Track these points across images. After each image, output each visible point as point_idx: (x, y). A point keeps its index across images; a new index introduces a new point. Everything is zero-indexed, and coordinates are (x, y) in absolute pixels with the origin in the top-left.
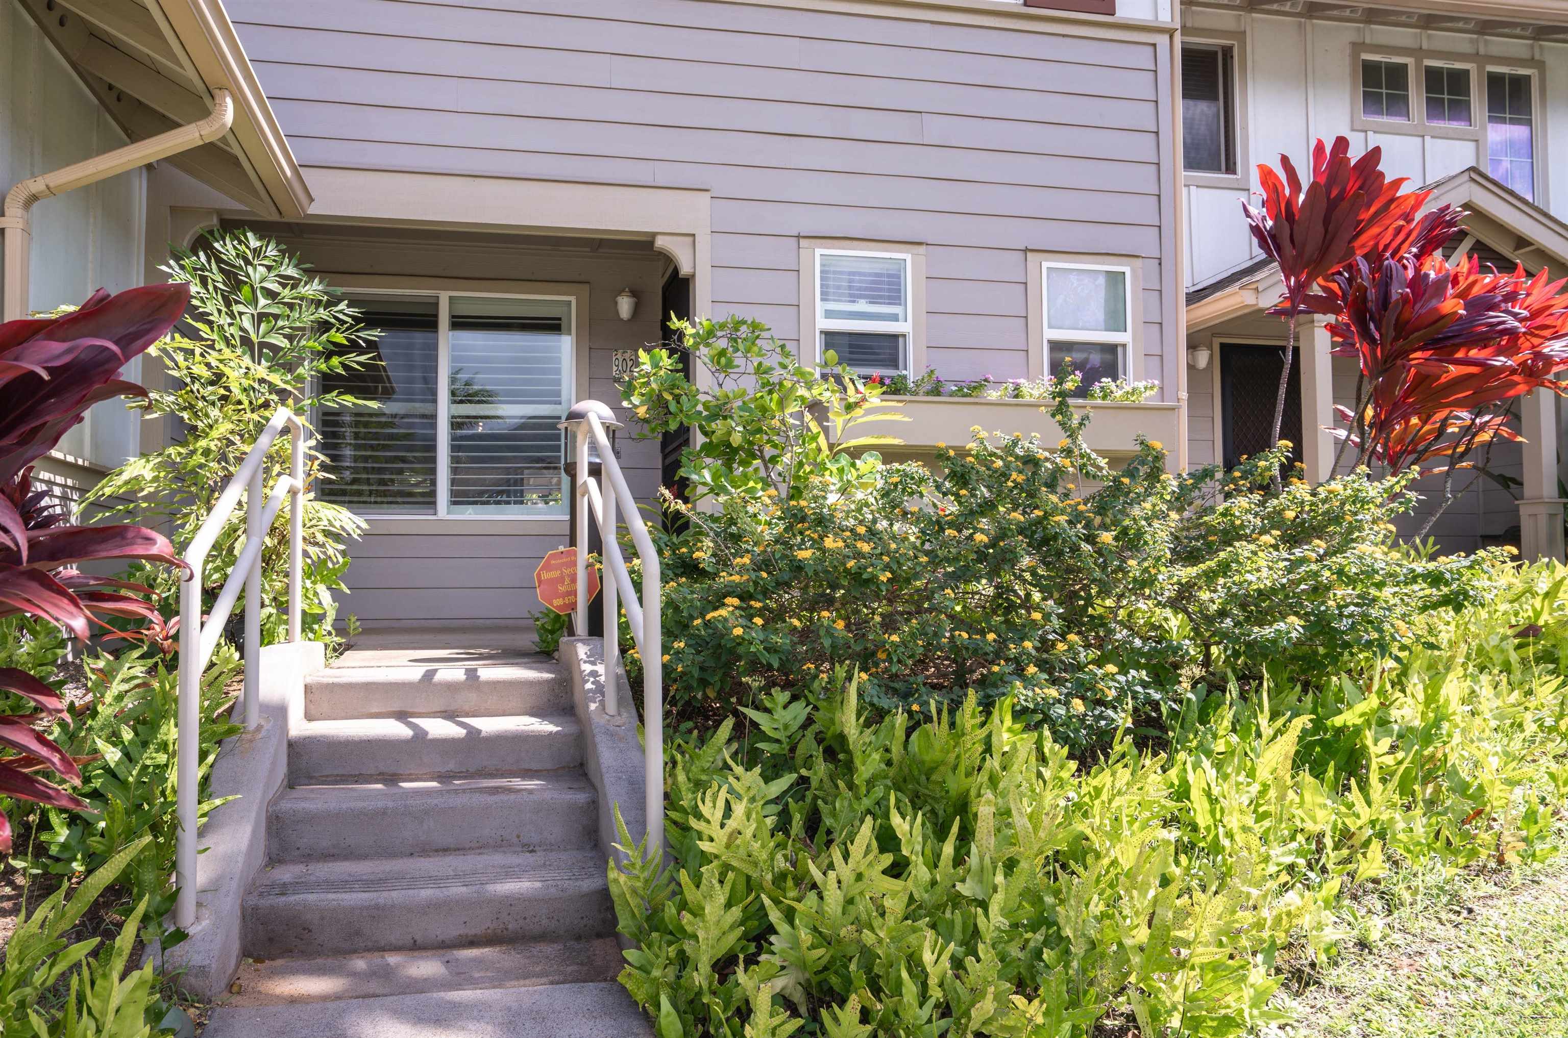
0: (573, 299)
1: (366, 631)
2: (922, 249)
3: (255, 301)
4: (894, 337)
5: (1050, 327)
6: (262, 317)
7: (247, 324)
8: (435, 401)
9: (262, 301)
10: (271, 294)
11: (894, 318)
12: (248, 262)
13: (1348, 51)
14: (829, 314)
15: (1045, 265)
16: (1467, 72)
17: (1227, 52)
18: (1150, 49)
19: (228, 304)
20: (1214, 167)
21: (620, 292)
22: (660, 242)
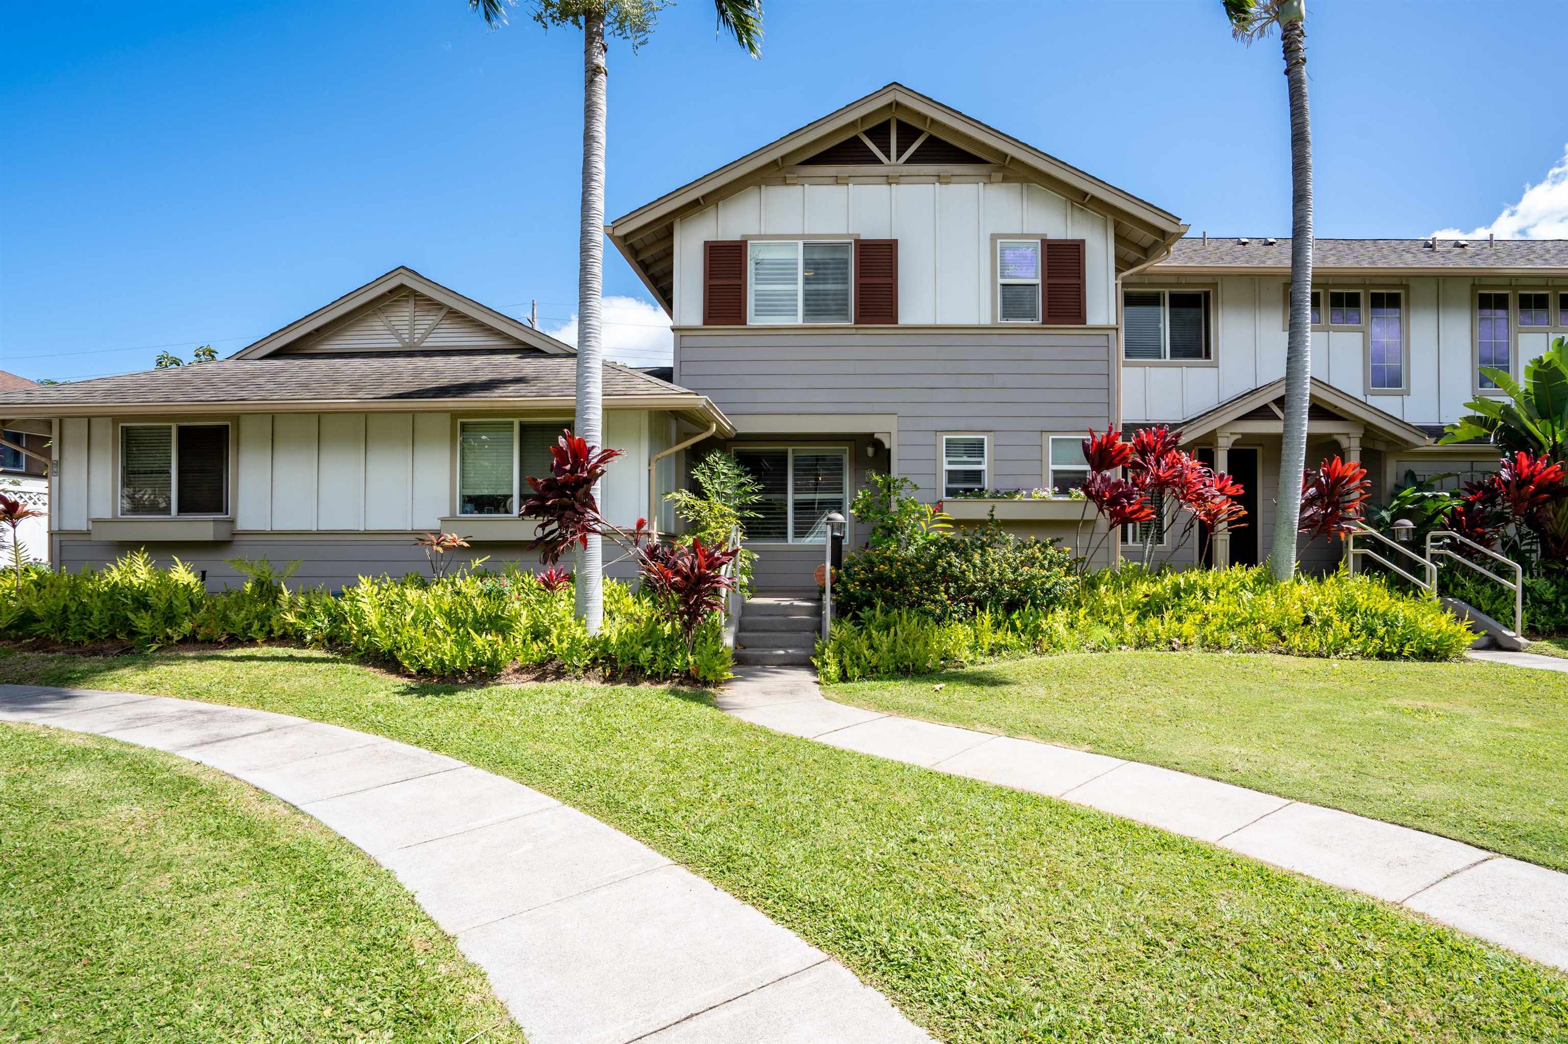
0: (847, 448)
1: (759, 591)
2: (992, 434)
3: (719, 478)
4: (980, 471)
5: (1053, 464)
6: (722, 483)
7: (717, 486)
8: (786, 493)
9: (722, 477)
10: (724, 474)
11: (980, 463)
12: (717, 463)
13: (1281, 289)
14: (950, 463)
15: (1051, 437)
16: (1359, 294)
17: (1207, 294)
18: (1106, 337)
19: (711, 480)
20: (1197, 355)
21: (868, 445)
22: (876, 436)
